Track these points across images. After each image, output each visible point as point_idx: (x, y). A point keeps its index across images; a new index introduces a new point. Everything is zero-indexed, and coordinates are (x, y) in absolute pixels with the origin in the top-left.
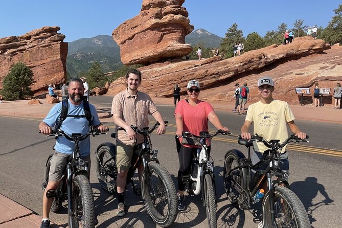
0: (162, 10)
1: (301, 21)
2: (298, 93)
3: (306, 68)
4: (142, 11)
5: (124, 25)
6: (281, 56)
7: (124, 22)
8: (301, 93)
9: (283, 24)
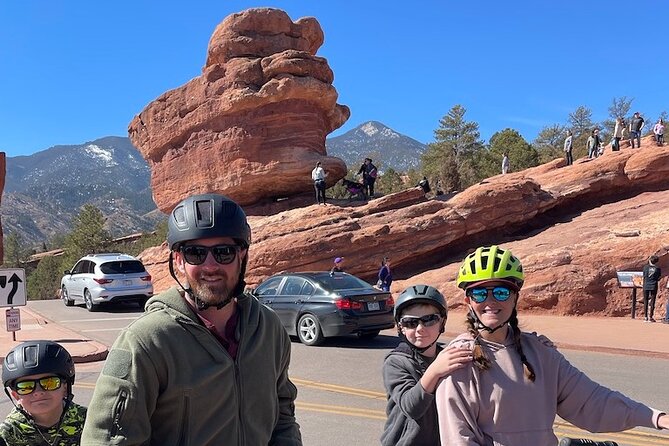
0: (262, 64)
1: (626, 102)
2: (624, 284)
3: (644, 219)
4: (208, 65)
5: (161, 105)
6: (578, 188)
7: (161, 96)
8: (631, 284)
9: (580, 111)
